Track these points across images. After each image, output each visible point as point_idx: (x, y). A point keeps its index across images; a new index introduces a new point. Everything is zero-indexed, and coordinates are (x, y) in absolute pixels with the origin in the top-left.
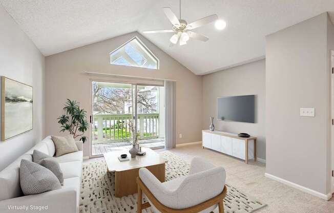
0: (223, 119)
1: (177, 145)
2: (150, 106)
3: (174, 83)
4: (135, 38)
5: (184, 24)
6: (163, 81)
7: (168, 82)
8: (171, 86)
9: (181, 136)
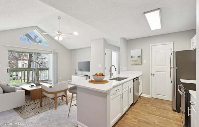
0: (81, 70)
1: (58, 82)
2: (41, 63)
3: (57, 53)
4: (35, 29)
5: (60, 33)
6: (51, 52)
7: (54, 52)
8: (56, 54)
9: (61, 78)
